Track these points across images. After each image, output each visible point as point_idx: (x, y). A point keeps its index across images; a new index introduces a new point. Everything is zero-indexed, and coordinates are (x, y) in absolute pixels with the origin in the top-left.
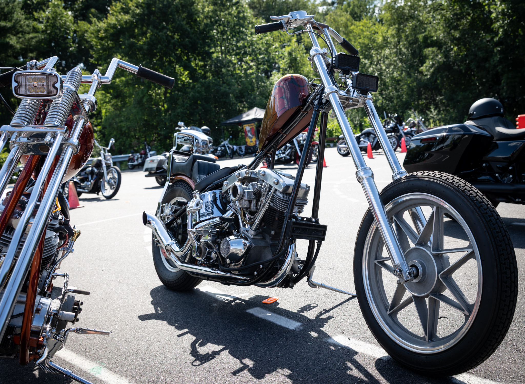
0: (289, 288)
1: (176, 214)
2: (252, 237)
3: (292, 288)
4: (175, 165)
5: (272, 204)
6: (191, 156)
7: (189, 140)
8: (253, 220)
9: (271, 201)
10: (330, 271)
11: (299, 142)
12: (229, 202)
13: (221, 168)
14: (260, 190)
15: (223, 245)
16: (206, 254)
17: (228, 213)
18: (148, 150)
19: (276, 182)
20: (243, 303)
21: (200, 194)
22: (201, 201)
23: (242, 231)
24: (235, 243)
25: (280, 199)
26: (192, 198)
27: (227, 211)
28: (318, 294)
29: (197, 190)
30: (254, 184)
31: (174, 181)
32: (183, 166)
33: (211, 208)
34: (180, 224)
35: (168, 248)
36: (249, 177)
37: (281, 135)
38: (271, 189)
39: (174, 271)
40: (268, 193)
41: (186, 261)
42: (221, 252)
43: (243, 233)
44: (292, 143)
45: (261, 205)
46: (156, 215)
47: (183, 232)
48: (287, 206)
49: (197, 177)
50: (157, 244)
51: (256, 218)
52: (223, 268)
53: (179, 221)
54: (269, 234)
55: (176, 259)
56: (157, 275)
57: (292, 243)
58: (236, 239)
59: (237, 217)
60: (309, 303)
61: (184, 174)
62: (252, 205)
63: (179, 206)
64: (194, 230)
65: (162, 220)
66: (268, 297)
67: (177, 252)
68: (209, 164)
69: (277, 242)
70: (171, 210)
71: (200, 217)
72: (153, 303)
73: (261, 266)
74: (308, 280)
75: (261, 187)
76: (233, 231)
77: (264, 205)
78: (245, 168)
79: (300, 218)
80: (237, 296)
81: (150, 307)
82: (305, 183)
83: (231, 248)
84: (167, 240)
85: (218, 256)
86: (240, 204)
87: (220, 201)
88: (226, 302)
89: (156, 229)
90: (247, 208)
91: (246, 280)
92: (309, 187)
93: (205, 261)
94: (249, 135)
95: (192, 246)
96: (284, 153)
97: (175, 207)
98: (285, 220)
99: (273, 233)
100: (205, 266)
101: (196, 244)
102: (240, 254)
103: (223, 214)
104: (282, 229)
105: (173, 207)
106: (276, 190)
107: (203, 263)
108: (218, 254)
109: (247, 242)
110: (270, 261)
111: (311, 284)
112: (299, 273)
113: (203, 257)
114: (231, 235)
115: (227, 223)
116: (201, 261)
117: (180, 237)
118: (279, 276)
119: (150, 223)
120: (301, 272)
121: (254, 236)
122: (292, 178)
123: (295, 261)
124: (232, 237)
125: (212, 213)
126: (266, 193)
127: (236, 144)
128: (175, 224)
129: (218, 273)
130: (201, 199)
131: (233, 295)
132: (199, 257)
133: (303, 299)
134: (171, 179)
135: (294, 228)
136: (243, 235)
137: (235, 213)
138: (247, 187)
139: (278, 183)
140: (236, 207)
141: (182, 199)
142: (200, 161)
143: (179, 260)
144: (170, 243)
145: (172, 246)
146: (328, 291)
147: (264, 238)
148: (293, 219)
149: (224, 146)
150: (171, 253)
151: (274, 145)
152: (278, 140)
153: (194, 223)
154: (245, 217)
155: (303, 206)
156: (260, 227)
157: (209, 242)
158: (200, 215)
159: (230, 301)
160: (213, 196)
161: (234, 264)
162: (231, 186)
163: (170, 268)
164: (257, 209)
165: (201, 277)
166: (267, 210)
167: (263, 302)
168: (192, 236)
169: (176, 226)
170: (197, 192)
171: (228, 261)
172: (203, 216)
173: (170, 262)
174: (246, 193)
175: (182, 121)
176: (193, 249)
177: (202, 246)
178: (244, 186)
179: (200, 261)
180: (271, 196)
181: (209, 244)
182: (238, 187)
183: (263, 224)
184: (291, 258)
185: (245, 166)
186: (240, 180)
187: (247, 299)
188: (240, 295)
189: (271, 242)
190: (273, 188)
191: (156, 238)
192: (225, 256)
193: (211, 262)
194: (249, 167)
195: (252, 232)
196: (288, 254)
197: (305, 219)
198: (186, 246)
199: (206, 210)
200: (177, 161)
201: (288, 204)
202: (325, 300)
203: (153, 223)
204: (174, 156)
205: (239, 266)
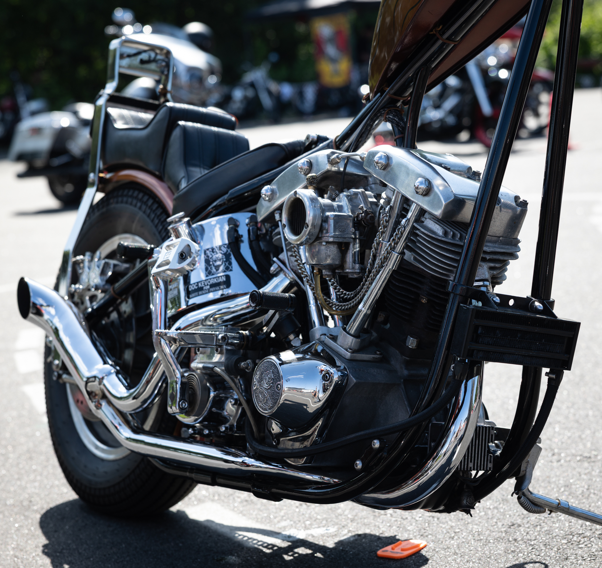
0: (459, 514)
1: (117, 285)
2: (348, 355)
3: (468, 512)
4: (112, 138)
5: (409, 256)
6: (163, 111)
7: (155, 61)
8: (352, 303)
9: (407, 247)
10: (586, 464)
11: (484, 72)
12: (278, 250)
13: (252, 148)
14: (374, 213)
15: (261, 380)
16: (209, 405)
17: (275, 281)
18: (21, 99)
19: (423, 187)
20: (318, 555)
21: (189, 224)
22: (195, 247)
23: (317, 336)
24: (295, 371)
25: (434, 239)
26: (167, 236)
27: (271, 277)
28: (548, 533)
29: (181, 214)
30: (356, 194)
31: (110, 187)
32: (137, 141)
33: (221, 268)
34: (130, 317)
35: (94, 386)
36: (338, 173)
37: (440, 42)
38: (407, 211)
39: (111, 457)
40: (397, 223)
41: (147, 426)
42: (255, 400)
43: (322, 343)
44: (463, 75)
45: (375, 257)
46: (57, 288)
47: (138, 340)
48: (457, 261)
49: (181, 174)
50: (60, 376)
51: (359, 297)
52: (261, 448)
53: (126, 307)
54: (402, 346)
55: (117, 421)
56: (59, 471)
57: (471, 376)
58: (299, 359)
59: (302, 295)
60: (522, 561)
61: (141, 164)
62: (349, 258)
63: (125, 262)
64: (172, 332)
65: (76, 304)
66: (392, 540)
67: (120, 398)
68: (217, 135)
69: (425, 372)
70: (103, 273)
71: (188, 294)
72: (47, 551)
73: (376, 444)
74: (519, 489)
75: (376, 204)
76: (292, 337)
77: (386, 259)
78: (328, 147)
79: (497, 299)
80: (301, 535)
81: (40, 562)
82: (513, 193)
83: (286, 386)
84: (90, 365)
85: (244, 413)
86: (312, 256)
87: (251, 247)
88: (268, 551)
89: (56, 331)
90: (332, 268)
91: (328, 485)
92: (524, 204)
93: (206, 427)
94: (331, 50)
95: (165, 381)
96: (437, 107)
97: (115, 266)
98: (449, 306)
99: (412, 343)
100: (205, 441)
101: (178, 375)
102: (313, 406)
103: (260, 287)
104: (442, 333)
105: (106, 265)
106: (422, 212)
107: (200, 432)
108: (245, 405)
109: (332, 370)
110: (403, 429)
111: (527, 503)
112: (490, 465)
113: (198, 414)
114: (284, 350)
115: (271, 312)
116: (193, 427)
117: (128, 355)
118: (430, 473)
119: (39, 313)
120: (499, 462)
121: (354, 352)
122: (473, 175)
123: (478, 430)
124: (287, 355)
125: (227, 283)
126: (392, 221)
127: (290, 80)
128: (114, 316)
129: (243, 463)
130: (195, 241)
131: (287, 533)
132: (188, 413)
133: (502, 547)
134: (101, 179)
135: (477, 327)
136: (320, 348)
137: (297, 284)
138: (335, 204)
139: (428, 190)
140: (301, 265)
141: (135, 241)
142: (190, 124)
143: (127, 423)
144: (101, 371)
145: (105, 382)
146: (577, 524)
147: (384, 360)
148: (474, 302)
149: (252, 85)
150: (104, 403)
151: (416, 74)
152: (430, 60)
153: (170, 313)
154: (327, 293)
155: (504, 264)
156: (371, 325)
157: (218, 369)
158: (191, 288)
159: (280, 548)
160: (229, 232)
161: (293, 436)
162: (284, 198)
163: (97, 447)
164: (363, 270)
165: (193, 475)
166: (394, 274)
167: (380, 552)
168: (167, 350)
169: (117, 321)
170: (181, 219)
171: (276, 428)
172: (199, 290)
173: (100, 430)
174: (331, 222)
175: (125, 6)
176: (170, 392)
177: (196, 382)
178: (325, 201)
179: (188, 426)
180: (408, 229)
181: (218, 375)
182: (307, 203)
183: (381, 318)
184: (468, 419)
185: (326, 139)
186: (312, 183)
187: (330, 544)
188: (309, 532)
189: (406, 372)
190: (413, 207)
191: (57, 356)
192: (266, 413)
193: (223, 429)
194: (338, 144)
195: (350, 340)
196: (457, 409)
197: (511, 302)
198: (148, 382)
199: (209, 272)
200: (119, 125)
201: (459, 254)
202: (569, 552)
203: (49, 312)
204: (112, 111)
205: (307, 443)
